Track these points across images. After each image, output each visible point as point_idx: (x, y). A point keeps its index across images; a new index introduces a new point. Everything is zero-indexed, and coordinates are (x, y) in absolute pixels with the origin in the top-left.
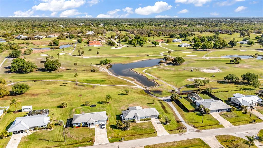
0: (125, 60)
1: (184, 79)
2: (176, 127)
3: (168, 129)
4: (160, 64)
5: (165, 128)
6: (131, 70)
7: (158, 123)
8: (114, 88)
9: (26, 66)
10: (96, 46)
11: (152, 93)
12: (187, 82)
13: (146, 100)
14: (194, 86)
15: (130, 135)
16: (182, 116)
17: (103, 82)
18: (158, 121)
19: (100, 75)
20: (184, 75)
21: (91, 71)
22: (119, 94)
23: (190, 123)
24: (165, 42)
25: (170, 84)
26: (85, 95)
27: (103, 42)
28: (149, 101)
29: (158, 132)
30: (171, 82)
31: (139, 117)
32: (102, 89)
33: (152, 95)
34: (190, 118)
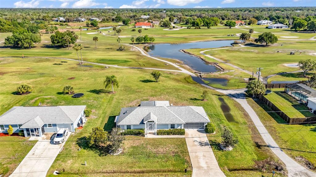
0: (177, 40)
1: (277, 64)
2: (253, 160)
3: (226, 164)
4: (234, 45)
5: (218, 161)
6: (181, 51)
7: (201, 144)
8: (138, 72)
9: (23, 37)
10: (144, 27)
11: (206, 82)
12: (283, 68)
13: (191, 92)
14: (298, 74)
15: (115, 169)
16: (272, 131)
17: (125, 63)
18: (204, 138)
19: (127, 55)
20: (275, 59)
21: (117, 50)
22: (143, 80)
23: (295, 153)
24: (246, 25)
25: (248, 70)
26: (81, 78)
27: (156, 24)
28: (195, 95)
29: (195, 171)
30: (249, 67)
31: (155, 123)
32: (117, 72)
33: (207, 84)
34: (295, 137)
